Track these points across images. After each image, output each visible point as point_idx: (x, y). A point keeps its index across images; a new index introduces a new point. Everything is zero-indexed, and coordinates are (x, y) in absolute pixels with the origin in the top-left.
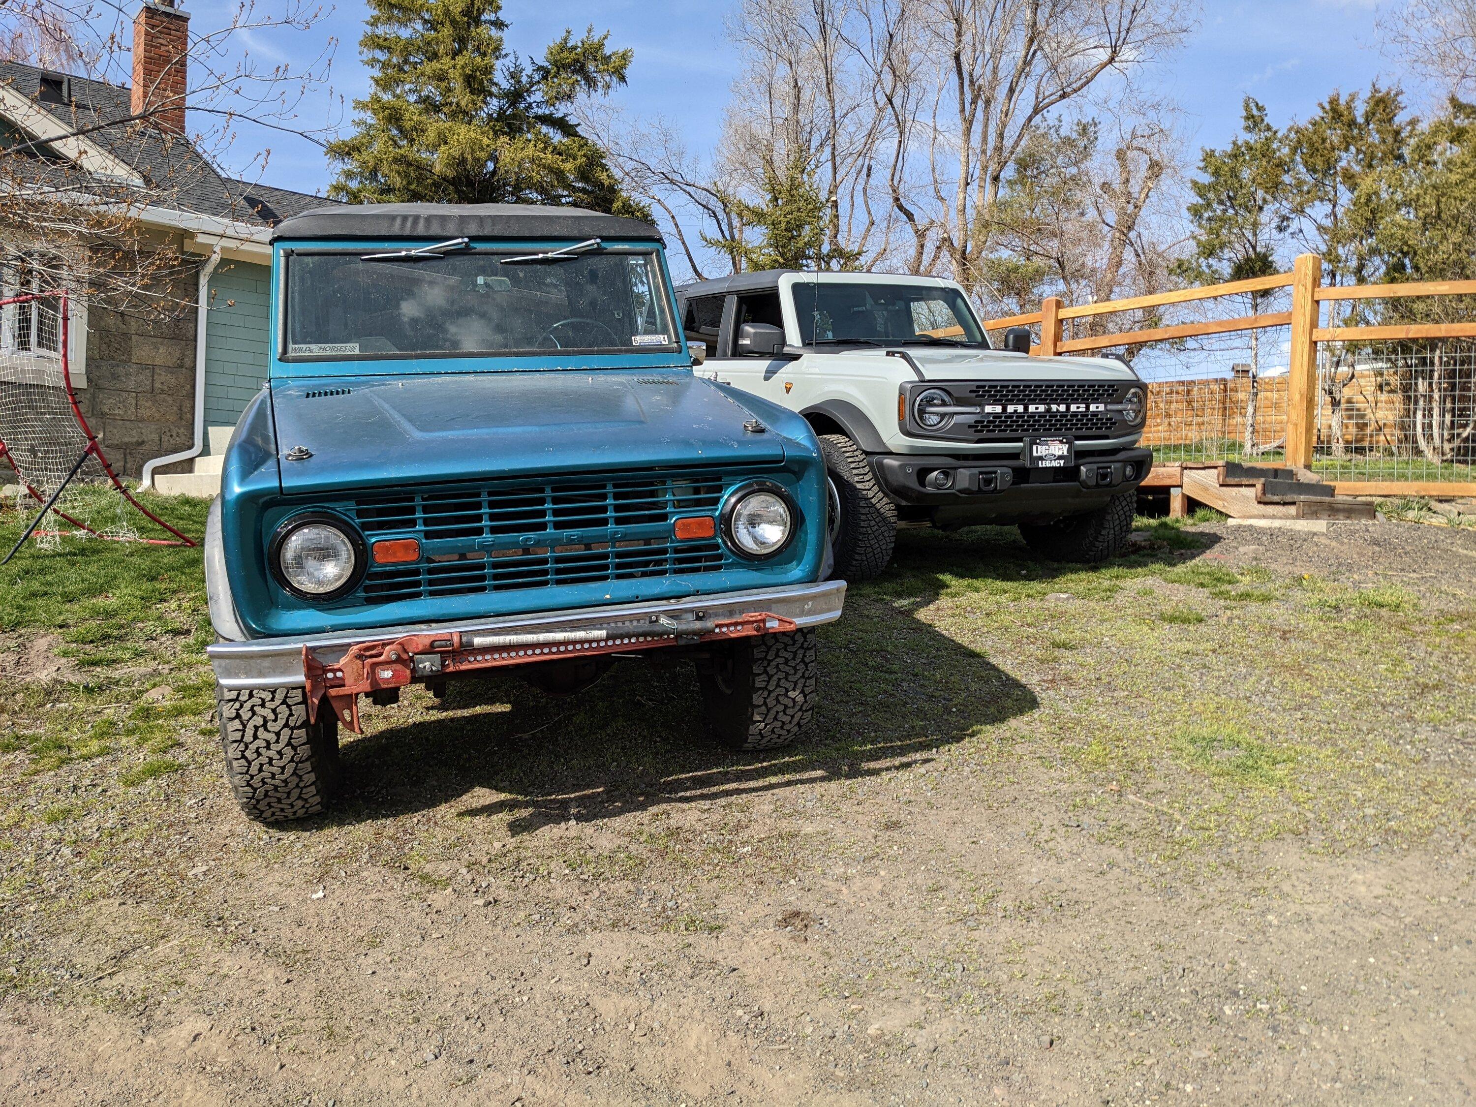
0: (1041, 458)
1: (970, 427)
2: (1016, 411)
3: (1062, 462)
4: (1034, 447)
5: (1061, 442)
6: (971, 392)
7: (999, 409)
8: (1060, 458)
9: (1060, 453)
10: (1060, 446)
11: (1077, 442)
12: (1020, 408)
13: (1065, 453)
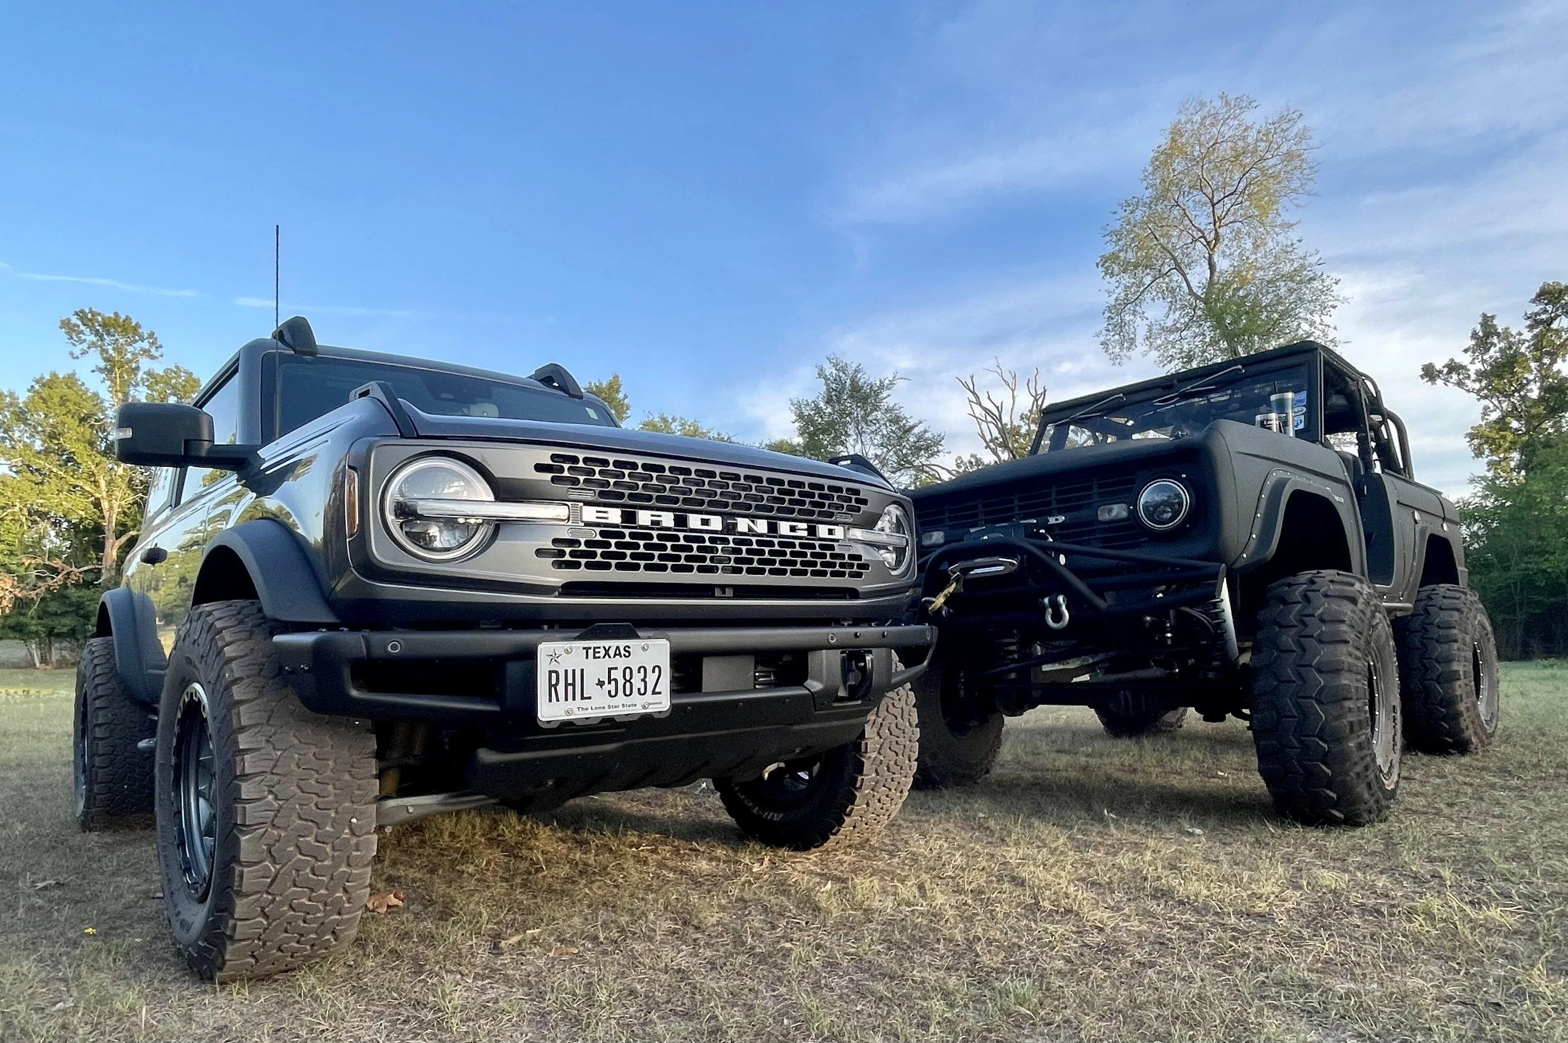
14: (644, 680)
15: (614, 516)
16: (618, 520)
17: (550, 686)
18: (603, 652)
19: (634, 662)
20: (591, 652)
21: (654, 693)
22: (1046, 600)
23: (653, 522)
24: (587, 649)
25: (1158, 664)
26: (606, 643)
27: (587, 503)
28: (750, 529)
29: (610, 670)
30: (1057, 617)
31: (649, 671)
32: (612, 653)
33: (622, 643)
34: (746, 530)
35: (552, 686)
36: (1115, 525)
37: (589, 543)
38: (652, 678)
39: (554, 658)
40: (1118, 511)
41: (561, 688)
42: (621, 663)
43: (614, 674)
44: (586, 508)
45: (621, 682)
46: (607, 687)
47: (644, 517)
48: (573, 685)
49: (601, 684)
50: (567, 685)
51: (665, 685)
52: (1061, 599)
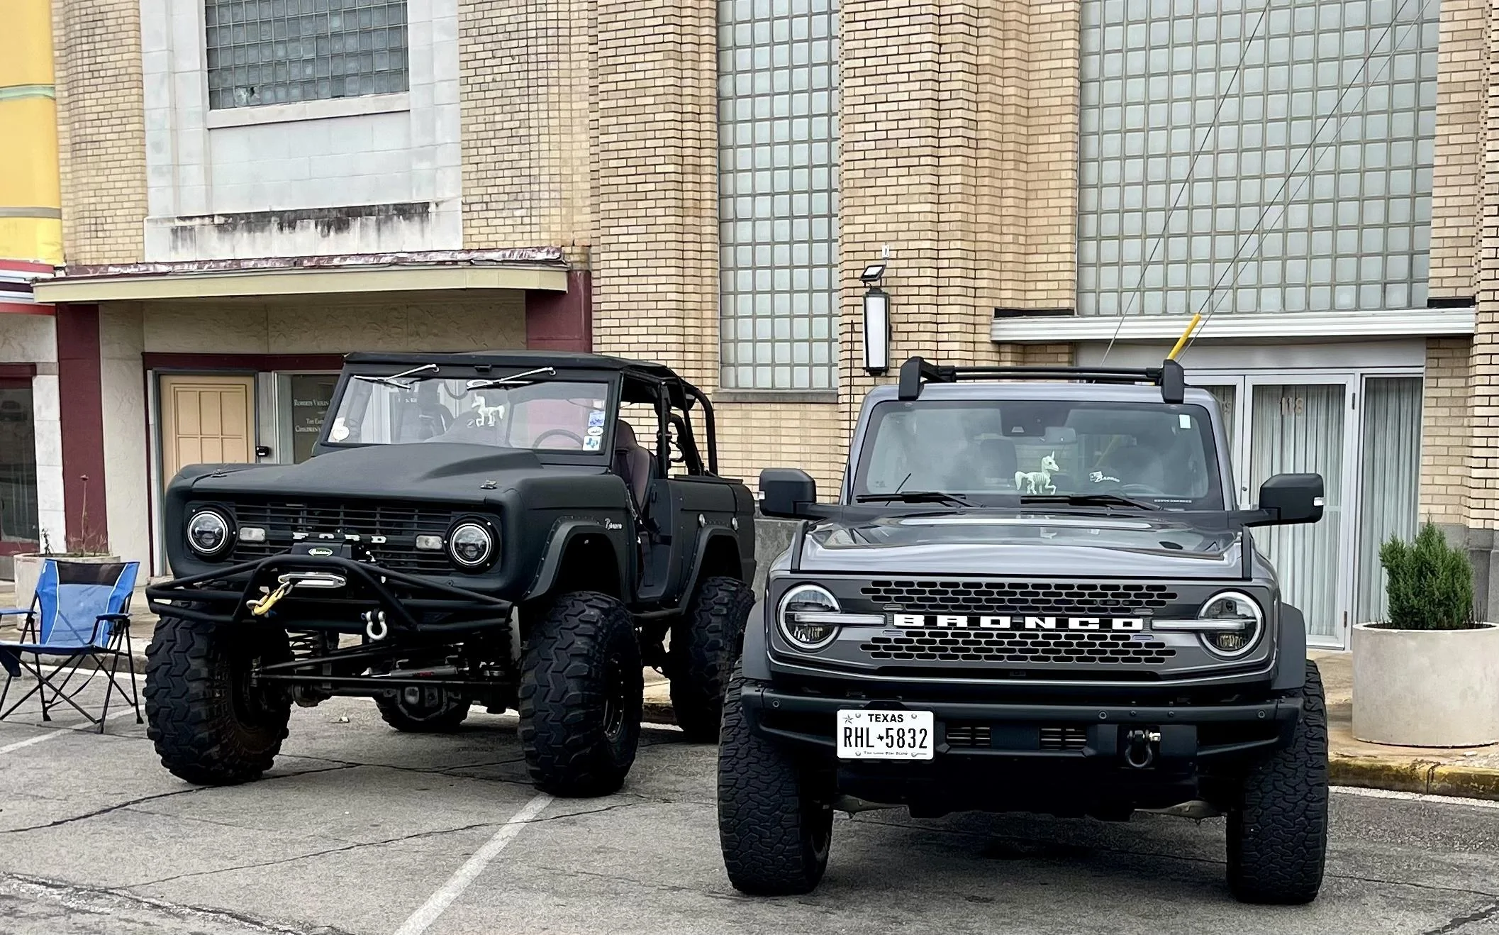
14: (913, 738)
15: (919, 620)
16: (922, 624)
17: (846, 737)
18: (882, 718)
19: (906, 725)
20: (874, 717)
21: (921, 747)
22: (368, 615)
23: (949, 624)
24: (871, 715)
25: (452, 662)
26: (885, 712)
27: (899, 613)
28: (1037, 625)
29: (888, 729)
30: (377, 630)
31: (918, 732)
32: (889, 718)
33: (896, 713)
34: (1034, 627)
35: (847, 737)
36: (429, 554)
37: (897, 640)
38: (919, 738)
39: (849, 719)
40: (434, 542)
41: (853, 739)
42: (896, 726)
43: (890, 733)
44: (896, 616)
45: (896, 738)
46: (885, 740)
47: (942, 621)
48: (862, 737)
49: (881, 738)
50: (857, 737)
51: (929, 741)
52: (381, 615)
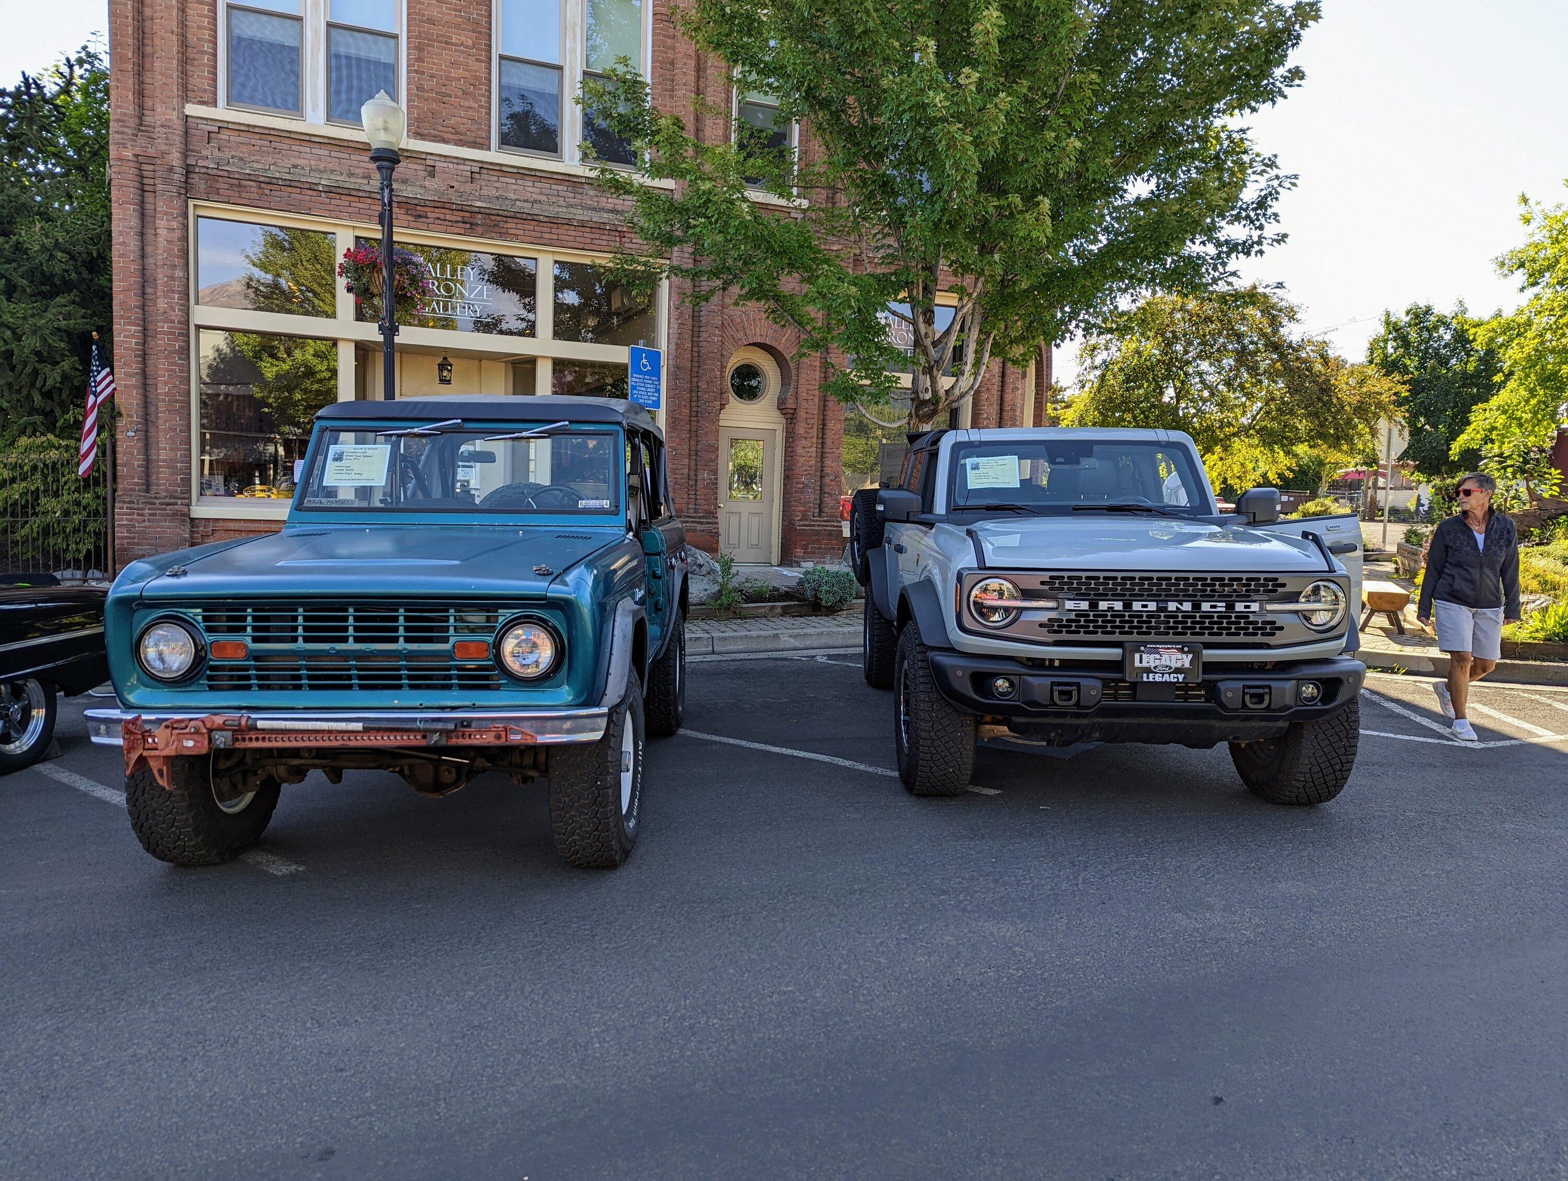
0: (1148, 671)
1: (1041, 625)
2: (1110, 609)
3: (1181, 677)
4: (1137, 656)
5: (1181, 651)
6: (1043, 583)
7: (1084, 605)
8: (1178, 671)
9: (1179, 665)
10: (1179, 656)
11: (1205, 652)
12: (1118, 606)
13: (1187, 665)
